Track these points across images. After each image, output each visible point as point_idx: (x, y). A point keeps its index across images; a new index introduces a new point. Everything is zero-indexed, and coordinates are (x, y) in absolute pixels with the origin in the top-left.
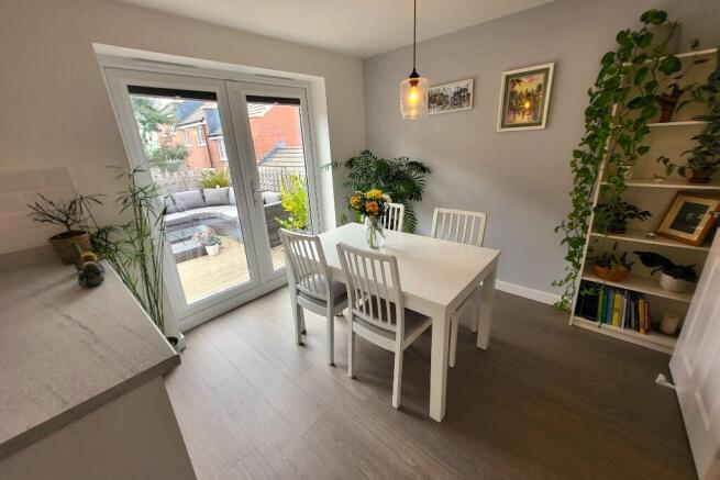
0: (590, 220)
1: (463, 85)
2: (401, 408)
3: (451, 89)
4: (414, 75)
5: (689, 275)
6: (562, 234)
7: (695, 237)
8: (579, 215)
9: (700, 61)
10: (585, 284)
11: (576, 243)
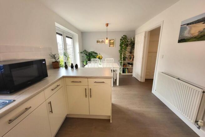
0: (122, 59)
1: (103, 40)
2: (113, 86)
3: (101, 40)
4: (107, 38)
5: (132, 64)
6: (119, 62)
7: (132, 60)
8: (121, 59)
9: (129, 41)
10: (123, 68)
11: (121, 63)
